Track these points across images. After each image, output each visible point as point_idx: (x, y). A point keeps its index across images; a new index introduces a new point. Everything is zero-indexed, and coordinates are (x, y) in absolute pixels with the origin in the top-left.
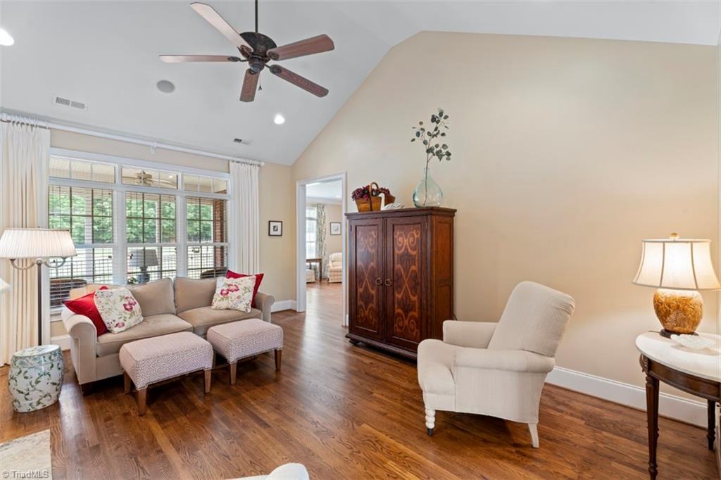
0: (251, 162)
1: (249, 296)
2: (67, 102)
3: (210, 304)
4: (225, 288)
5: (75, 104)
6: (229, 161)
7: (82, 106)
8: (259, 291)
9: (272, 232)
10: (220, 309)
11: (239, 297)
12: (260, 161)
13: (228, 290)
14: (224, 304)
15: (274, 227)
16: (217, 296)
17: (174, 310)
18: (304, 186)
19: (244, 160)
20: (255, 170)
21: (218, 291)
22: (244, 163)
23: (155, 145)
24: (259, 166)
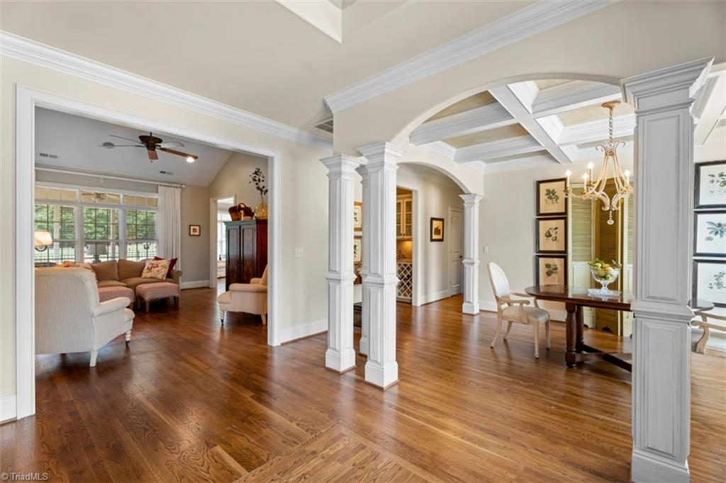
0: (174, 185)
1: (166, 270)
2: (47, 155)
3: (140, 276)
4: (150, 266)
5: (51, 156)
6: (157, 185)
7: (55, 157)
8: (174, 268)
9: (192, 233)
10: (146, 278)
11: (158, 271)
12: (182, 184)
13: (152, 267)
14: (149, 275)
15: (194, 229)
16: (145, 270)
17: (117, 278)
18: (216, 201)
19: (169, 184)
20: (178, 192)
21: (146, 268)
22: (169, 186)
23: (104, 177)
24: (181, 188)
